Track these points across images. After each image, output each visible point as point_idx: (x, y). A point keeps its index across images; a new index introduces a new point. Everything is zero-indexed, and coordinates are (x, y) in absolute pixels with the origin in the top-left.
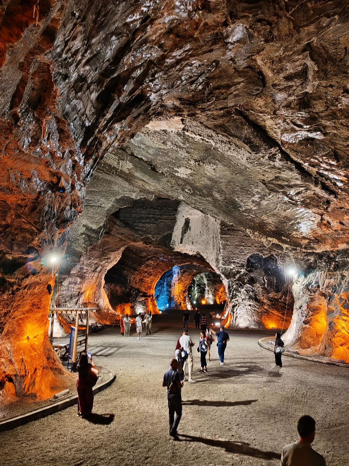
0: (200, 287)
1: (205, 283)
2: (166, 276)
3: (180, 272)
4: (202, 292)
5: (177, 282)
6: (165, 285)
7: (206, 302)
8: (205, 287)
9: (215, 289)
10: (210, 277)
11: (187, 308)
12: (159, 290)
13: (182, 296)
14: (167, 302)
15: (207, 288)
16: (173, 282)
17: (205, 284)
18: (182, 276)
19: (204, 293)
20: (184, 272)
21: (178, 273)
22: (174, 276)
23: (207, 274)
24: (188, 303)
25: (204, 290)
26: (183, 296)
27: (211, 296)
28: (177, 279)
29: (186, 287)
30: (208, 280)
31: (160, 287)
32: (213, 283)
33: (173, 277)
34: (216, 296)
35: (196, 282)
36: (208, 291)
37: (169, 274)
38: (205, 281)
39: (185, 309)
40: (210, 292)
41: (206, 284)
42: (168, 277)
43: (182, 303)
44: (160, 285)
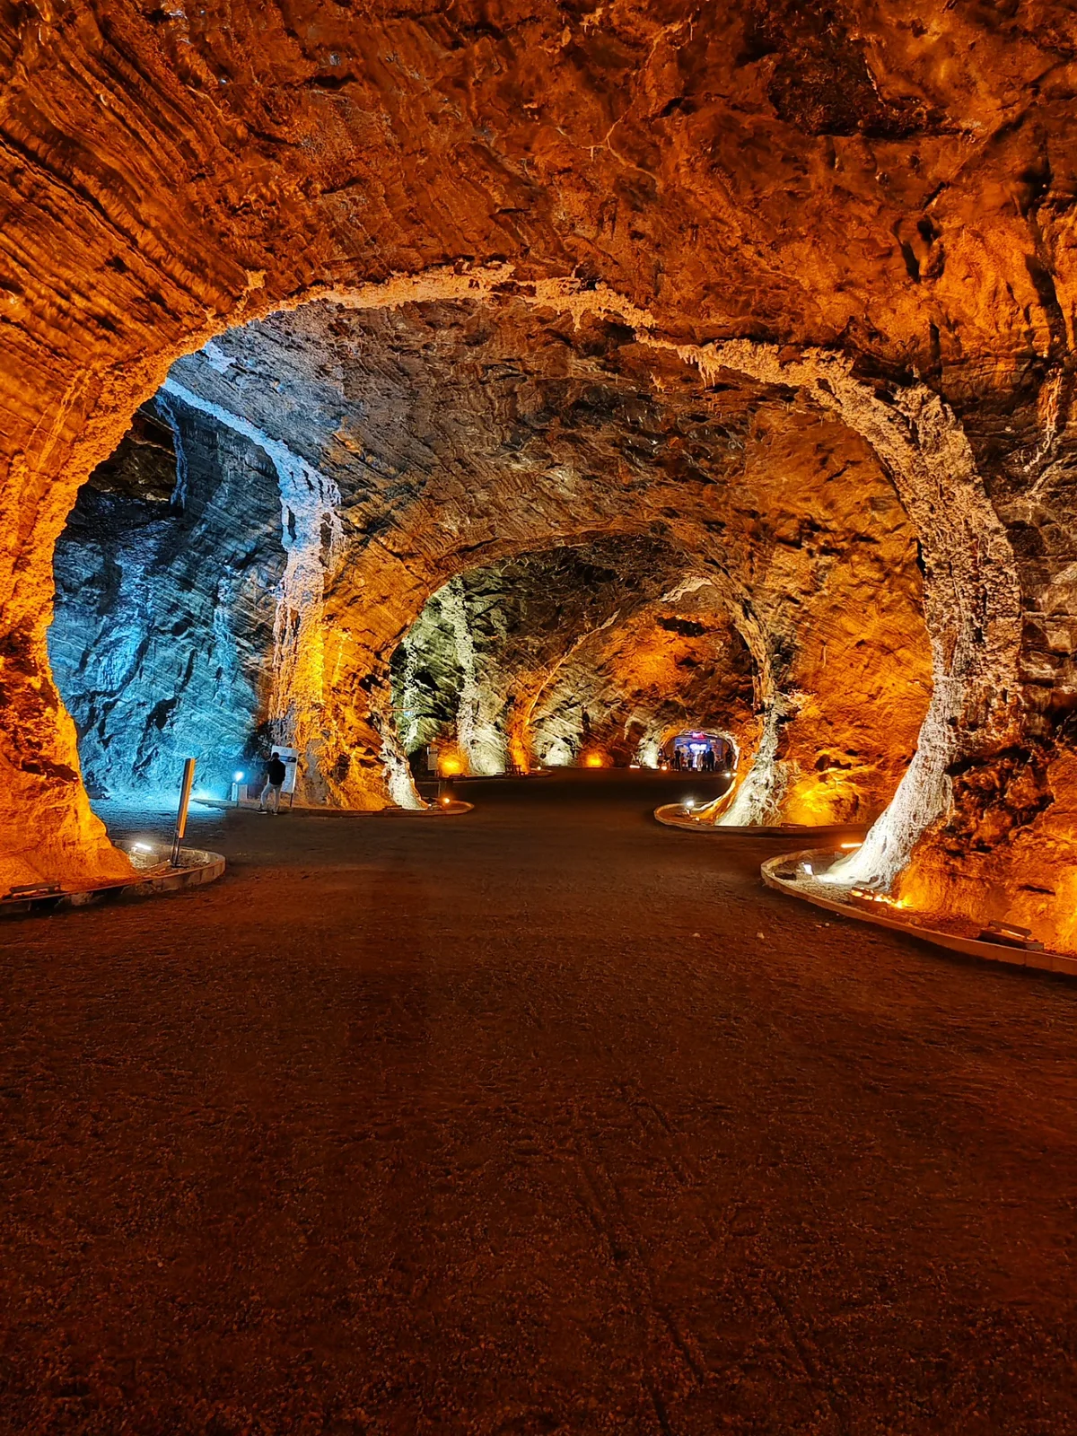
0: (436, 688)
1: (463, 663)
2: (231, 558)
3: (337, 529)
4: (445, 711)
5: (320, 610)
6: (219, 629)
7: (466, 762)
8: (461, 684)
9: (511, 699)
10: (489, 630)
11: (387, 795)
12: (170, 666)
13: (349, 714)
14: (237, 752)
15: (469, 692)
16: (286, 601)
17: (461, 669)
18: (353, 560)
19: (453, 718)
20: (373, 526)
21: (326, 534)
22: (293, 561)
23: (479, 608)
24: (392, 763)
25: (455, 701)
26: (360, 709)
27: (487, 734)
28: (317, 583)
29: (378, 655)
30: (478, 647)
31: (182, 639)
32: (501, 662)
33: (283, 563)
34: (509, 734)
35: (412, 659)
36: (476, 707)
37: (249, 545)
38: (463, 652)
39: (374, 804)
40: (484, 714)
41: (468, 666)
42: (243, 565)
43: (354, 762)
44: (178, 629)
